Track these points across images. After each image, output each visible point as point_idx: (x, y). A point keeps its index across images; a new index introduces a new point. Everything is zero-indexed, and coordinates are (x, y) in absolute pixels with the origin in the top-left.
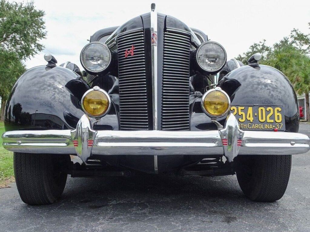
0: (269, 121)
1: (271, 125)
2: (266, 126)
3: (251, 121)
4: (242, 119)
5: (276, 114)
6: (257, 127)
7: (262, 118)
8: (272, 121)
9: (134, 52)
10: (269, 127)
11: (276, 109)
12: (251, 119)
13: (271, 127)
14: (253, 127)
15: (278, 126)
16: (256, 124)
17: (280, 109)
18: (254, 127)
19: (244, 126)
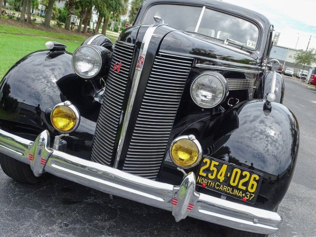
0: (240, 186)
1: (241, 192)
2: (236, 192)
3: (221, 181)
4: (212, 175)
5: (252, 182)
6: (225, 189)
7: (234, 182)
8: (244, 188)
9: (121, 69)
10: (238, 194)
11: (254, 176)
12: (222, 179)
13: (240, 194)
14: (220, 188)
15: (248, 196)
16: (225, 186)
17: (257, 178)
18: (222, 189)
19: (212, 184)
